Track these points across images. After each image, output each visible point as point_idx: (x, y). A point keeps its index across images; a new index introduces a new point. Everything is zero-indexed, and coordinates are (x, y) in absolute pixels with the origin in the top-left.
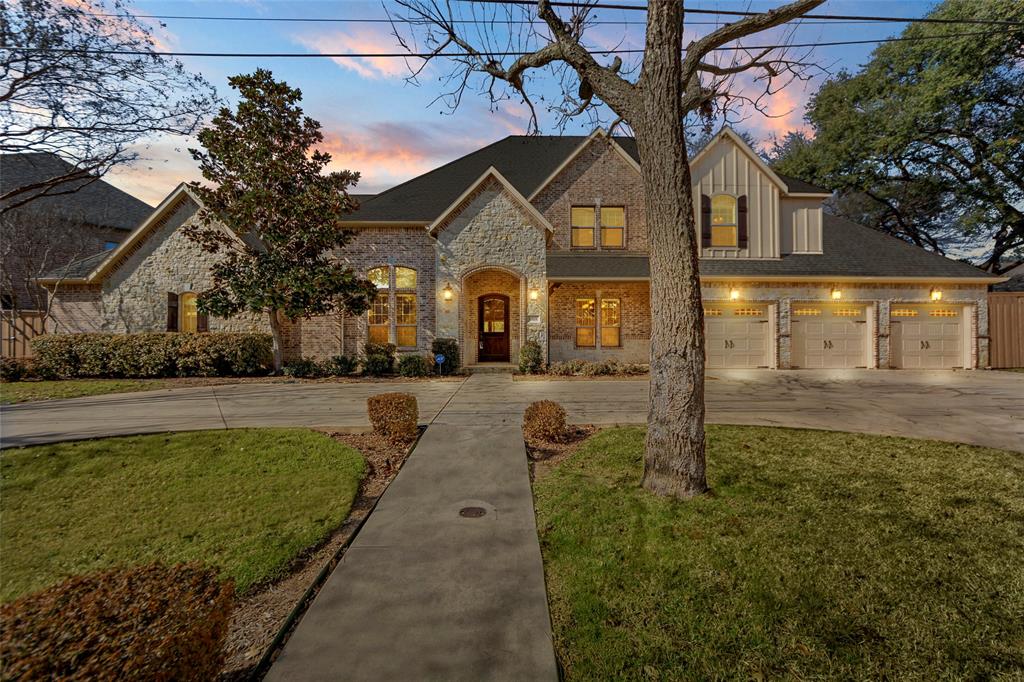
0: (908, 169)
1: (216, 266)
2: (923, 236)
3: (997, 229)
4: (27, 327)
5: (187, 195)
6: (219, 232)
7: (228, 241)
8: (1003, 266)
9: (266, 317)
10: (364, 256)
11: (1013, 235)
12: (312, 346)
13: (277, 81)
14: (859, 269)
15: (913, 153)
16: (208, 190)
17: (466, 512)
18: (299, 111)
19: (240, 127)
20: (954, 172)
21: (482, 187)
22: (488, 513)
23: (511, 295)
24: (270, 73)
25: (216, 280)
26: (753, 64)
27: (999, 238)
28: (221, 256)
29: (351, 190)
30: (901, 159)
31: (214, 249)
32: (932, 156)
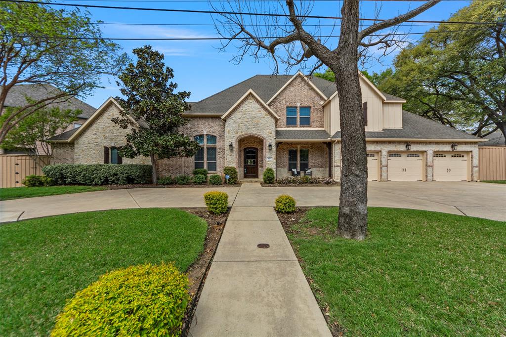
0: (439, 90)
1: (128, 135)
2: (445, 121)
3: (480, 117)
4: (41, 162)
5: (112, 102)
6: (128, 119)
7: (132, 123)
8: (483, 134)
9: (149, 158)
10: (193, 130)
11: (488, 120)
12: (169, 171)
13: (154, 51)
14: (419, 136)
15: (442, 82)
16: (123, 100)
17: (261, 246)
18: (163, 64)
19: (138, 72)
20: (461, 91)
21: (246, 98)
22: (270, 246)
23: (259, 148)
24: (151, 47)
25: (128, 141)
26: (380, 42)
27: (481, 121)
28: (129, 130)
29: (187, 100)
30: (435, 85)
31: (125, 127)
32: (451, 83)
